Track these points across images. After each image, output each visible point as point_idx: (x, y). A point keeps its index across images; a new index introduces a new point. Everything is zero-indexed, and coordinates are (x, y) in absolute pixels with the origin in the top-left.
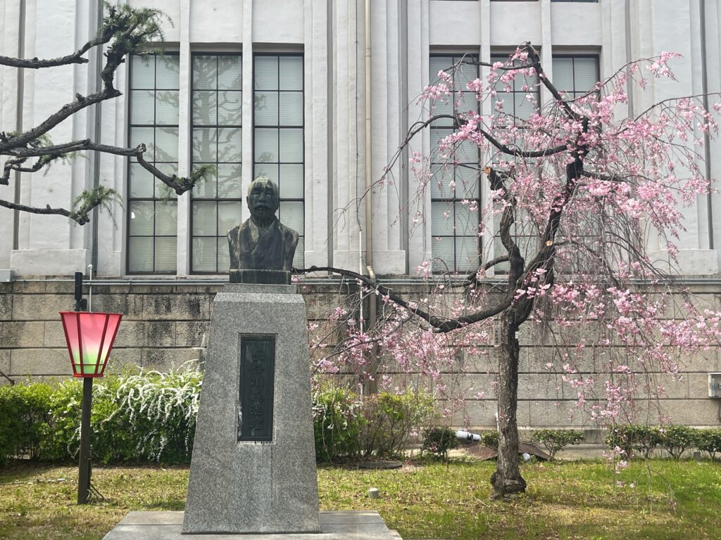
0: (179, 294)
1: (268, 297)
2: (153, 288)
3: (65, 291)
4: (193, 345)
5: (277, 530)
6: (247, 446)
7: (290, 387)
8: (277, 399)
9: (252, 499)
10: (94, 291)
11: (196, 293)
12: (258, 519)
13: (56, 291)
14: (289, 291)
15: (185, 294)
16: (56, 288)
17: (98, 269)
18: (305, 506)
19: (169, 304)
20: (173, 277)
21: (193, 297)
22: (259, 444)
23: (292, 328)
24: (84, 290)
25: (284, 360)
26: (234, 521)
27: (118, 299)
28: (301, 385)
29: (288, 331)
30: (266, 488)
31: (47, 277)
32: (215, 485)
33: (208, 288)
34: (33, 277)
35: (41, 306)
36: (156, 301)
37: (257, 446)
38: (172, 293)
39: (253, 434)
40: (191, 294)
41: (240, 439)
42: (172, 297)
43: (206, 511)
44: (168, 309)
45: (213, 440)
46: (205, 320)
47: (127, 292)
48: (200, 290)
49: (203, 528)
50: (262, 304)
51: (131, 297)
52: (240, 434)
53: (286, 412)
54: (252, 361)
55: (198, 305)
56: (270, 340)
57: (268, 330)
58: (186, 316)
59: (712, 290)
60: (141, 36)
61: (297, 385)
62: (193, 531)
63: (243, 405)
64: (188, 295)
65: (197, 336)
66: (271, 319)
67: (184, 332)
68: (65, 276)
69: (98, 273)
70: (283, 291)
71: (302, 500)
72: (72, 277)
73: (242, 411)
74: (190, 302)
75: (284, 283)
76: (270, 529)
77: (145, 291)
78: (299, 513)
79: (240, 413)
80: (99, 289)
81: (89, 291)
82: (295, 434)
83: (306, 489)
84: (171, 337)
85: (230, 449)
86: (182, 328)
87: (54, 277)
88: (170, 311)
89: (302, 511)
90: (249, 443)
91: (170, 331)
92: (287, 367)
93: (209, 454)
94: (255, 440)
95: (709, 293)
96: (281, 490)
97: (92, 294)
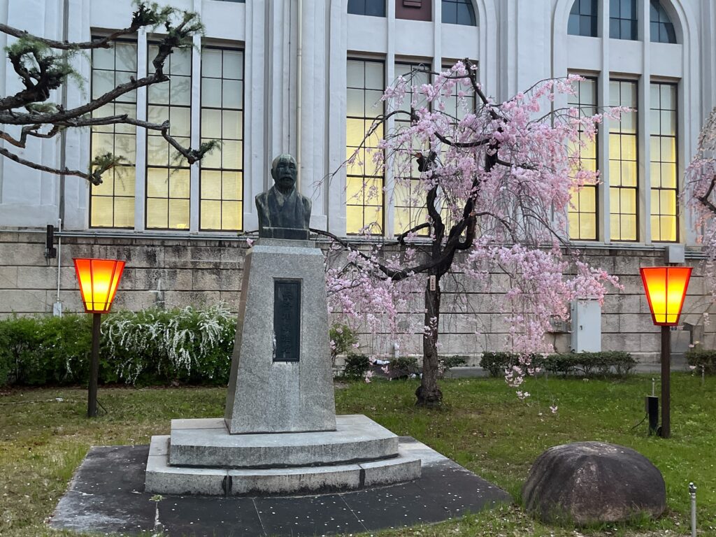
0: (138, 245)
1: (295, 250)
2: (116, 240)
3: (36, 241)
4: (150, 288)
5: (304, 430)
6: (281, 366)
7: (314, 320)
8: (304, 330)
9: (285, 407)
10: (63, 242)
11: (153, 246)
12: (289, 421)
13: (28, 241)
14: (310, 245)
15: (143, 246)
16: (28, 238)
17: (65, 223)
18: (325, 411)
19: (130, 254)
20: (132, 231)
21: (150, 249)
22: (289, 363)
23: (313, 274)
24: (55, 241)
25: (308, 299)
26: (271, 424)
27: (84, 249)
28: (321, 318)
29: (311, 276)
30: (295, 397)
31: (20, 228)
32: (256, 396)
33: (163, 241)
34: (6, 228)
35: (14, 253)
36: (118, 251)
37: (288, 366)
38: (132, 245)
39: (284, 356)
40: (148, 246)
41: (274, 360)
42: (132, 248)
43: (250, 416)
44: (129, 258)
45: (254, 361)
46: (160, 268)
47: (92, 242)
48: (156, 243)
49: (248, 429)
50: (290, 255)
51: (96, 247)
52: (275, 357)
53: (310, 339)
54: (282, 299)
55: (155, 255)
56: (297, 284)
57: (295, 275)
58: (144, 264)
60: (186, 32)
61: (318, 319)
62: (240, 432)
63: (276, 334)
64: (146, 247)
65: (153, 281)
66: (298, 267)
67: (142, 278)
68: (36, 228)
69: (65, 226)
70: (305, 245)
71: (322, 406)
72: (43, 229)
73: (276, 338)
74: (147, 252)
75: (305, 239)
76: (299, 429)
77: (109, 243)
78: (320, 417)
79: (275, 340)
80: (68, 239)
81: (58, 241)
82: (316, 357)
83: (325, 398)
84: (131, 281)
85: (267, 368)
86: (141, 275)
87: (26, 228)
88: (130, 260)
89: (322, 415)
90: (282, 363)
91: (130, 277)
92: (310, 304)
93: (251, 372)
94: (286, 361)
96: (306, 399)
97: (61, 244)
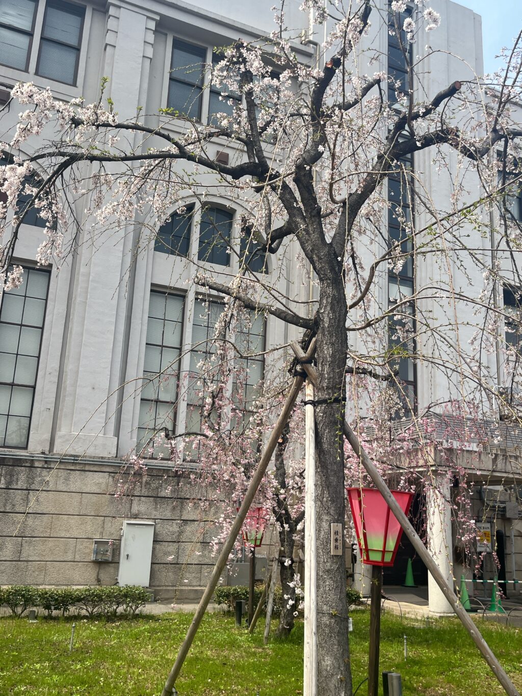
59: (107, 469)
95: (105, 472)
